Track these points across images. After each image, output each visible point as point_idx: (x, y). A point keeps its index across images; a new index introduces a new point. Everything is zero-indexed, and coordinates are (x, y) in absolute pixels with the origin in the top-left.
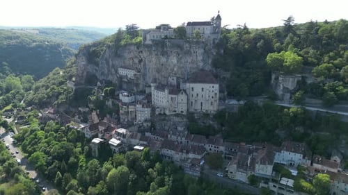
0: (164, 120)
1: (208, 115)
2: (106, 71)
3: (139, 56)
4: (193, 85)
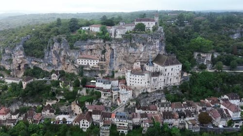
0: (147, 97)
3: (103, 48)
4: (166, 67)
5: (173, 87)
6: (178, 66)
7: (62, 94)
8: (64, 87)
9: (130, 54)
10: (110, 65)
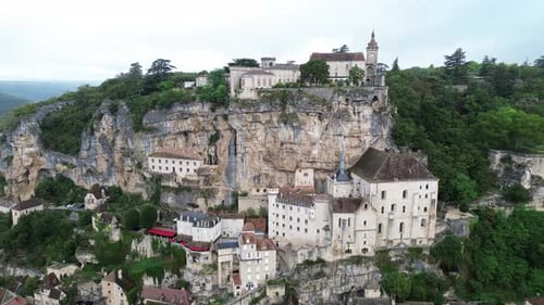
0: (320, 275)
1: (419, 250)
2: (102, 166)
3: (210, 128)
4: (384, 186)
5: (410, 249)
6: (424, 183)
7: (91, 249)
8: (100, 230)
9: (282, 144)
10: (226, 175)
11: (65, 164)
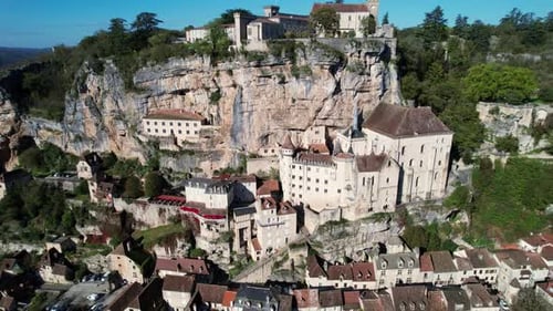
0: (343, 235)
2: (92, 131)
3: (212, 85)
4: (405, 142)
5: (426, 202)
6: (440, 137)
7: (94, 221)
8: (100, 200)
9: (294, 101)
10: (232, 136)
11: (49, 130)
